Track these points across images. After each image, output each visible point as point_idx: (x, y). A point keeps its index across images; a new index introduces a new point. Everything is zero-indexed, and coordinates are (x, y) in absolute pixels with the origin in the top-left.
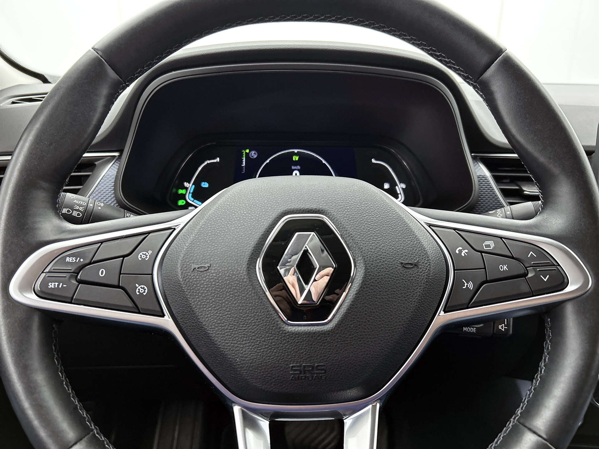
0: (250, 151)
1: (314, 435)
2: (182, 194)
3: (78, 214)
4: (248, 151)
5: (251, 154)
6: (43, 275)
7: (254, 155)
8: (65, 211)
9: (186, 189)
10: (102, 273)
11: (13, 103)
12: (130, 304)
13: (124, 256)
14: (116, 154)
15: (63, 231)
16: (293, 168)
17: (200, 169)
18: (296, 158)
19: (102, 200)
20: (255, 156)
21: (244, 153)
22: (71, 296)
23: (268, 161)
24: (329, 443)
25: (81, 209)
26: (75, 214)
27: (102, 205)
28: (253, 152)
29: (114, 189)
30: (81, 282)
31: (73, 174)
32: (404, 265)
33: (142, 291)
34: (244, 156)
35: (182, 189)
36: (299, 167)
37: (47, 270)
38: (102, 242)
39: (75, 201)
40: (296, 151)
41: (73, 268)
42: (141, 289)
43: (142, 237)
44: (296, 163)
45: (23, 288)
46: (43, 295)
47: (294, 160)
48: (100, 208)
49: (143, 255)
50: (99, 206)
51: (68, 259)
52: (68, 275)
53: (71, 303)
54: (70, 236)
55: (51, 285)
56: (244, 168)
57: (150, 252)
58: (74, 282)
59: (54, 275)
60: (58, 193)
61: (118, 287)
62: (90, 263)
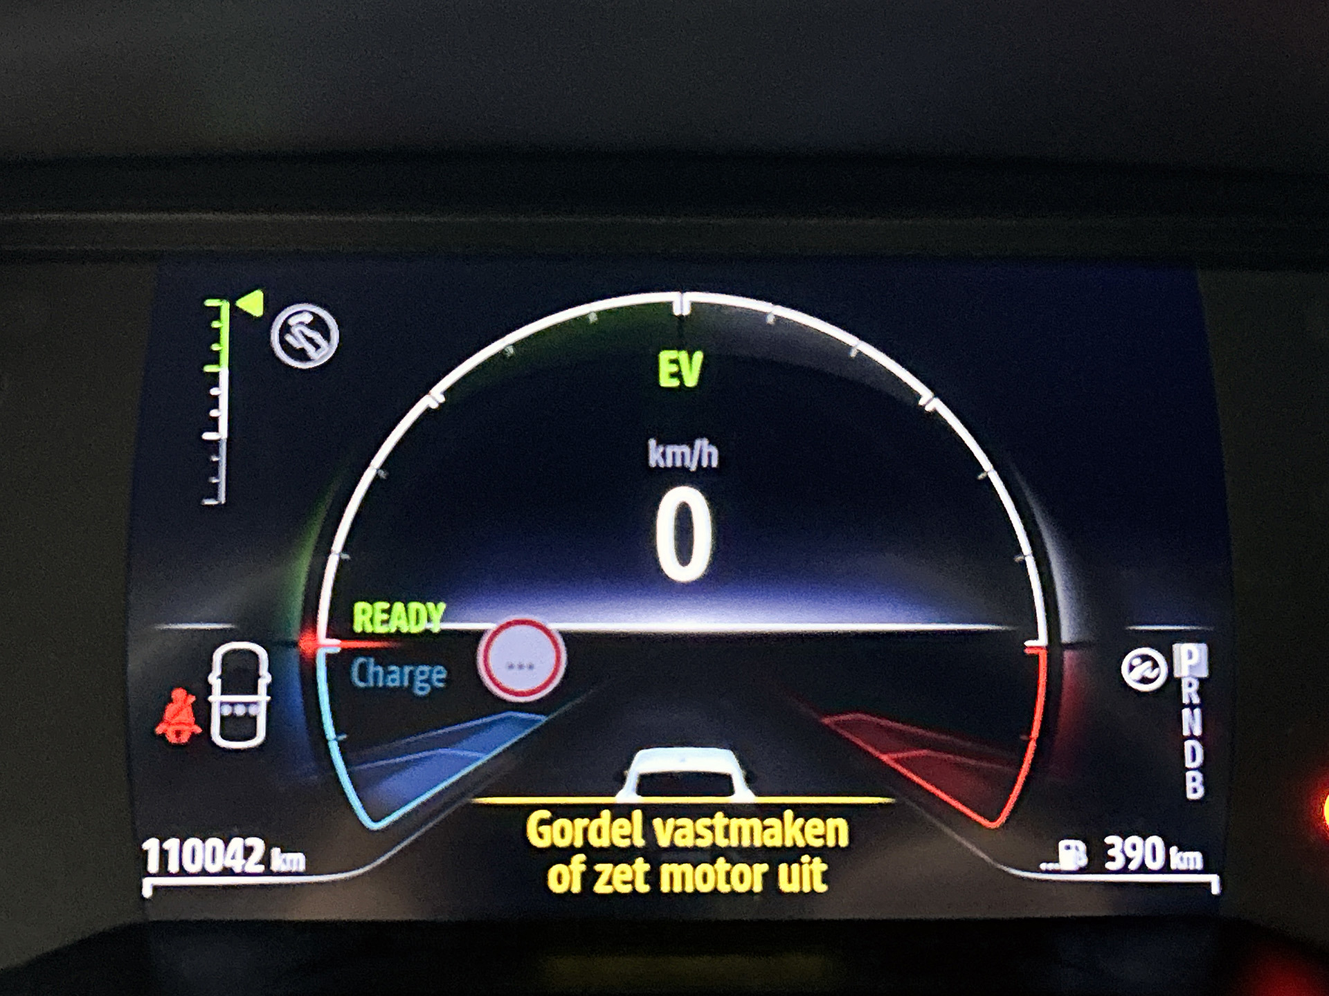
0: (273, 306)
4: (253, 303)
5: (286, 329)
16: (657, 455)
18: (679, 368)
20: (323, 353)
21: (223, 325)
23: (434, 398)
28: (300, 316)
34: (223, 347)
36: (705, 452)
40: (682, 302)
44: (680, 417)
47: (666, 381)
56: (222, 459)
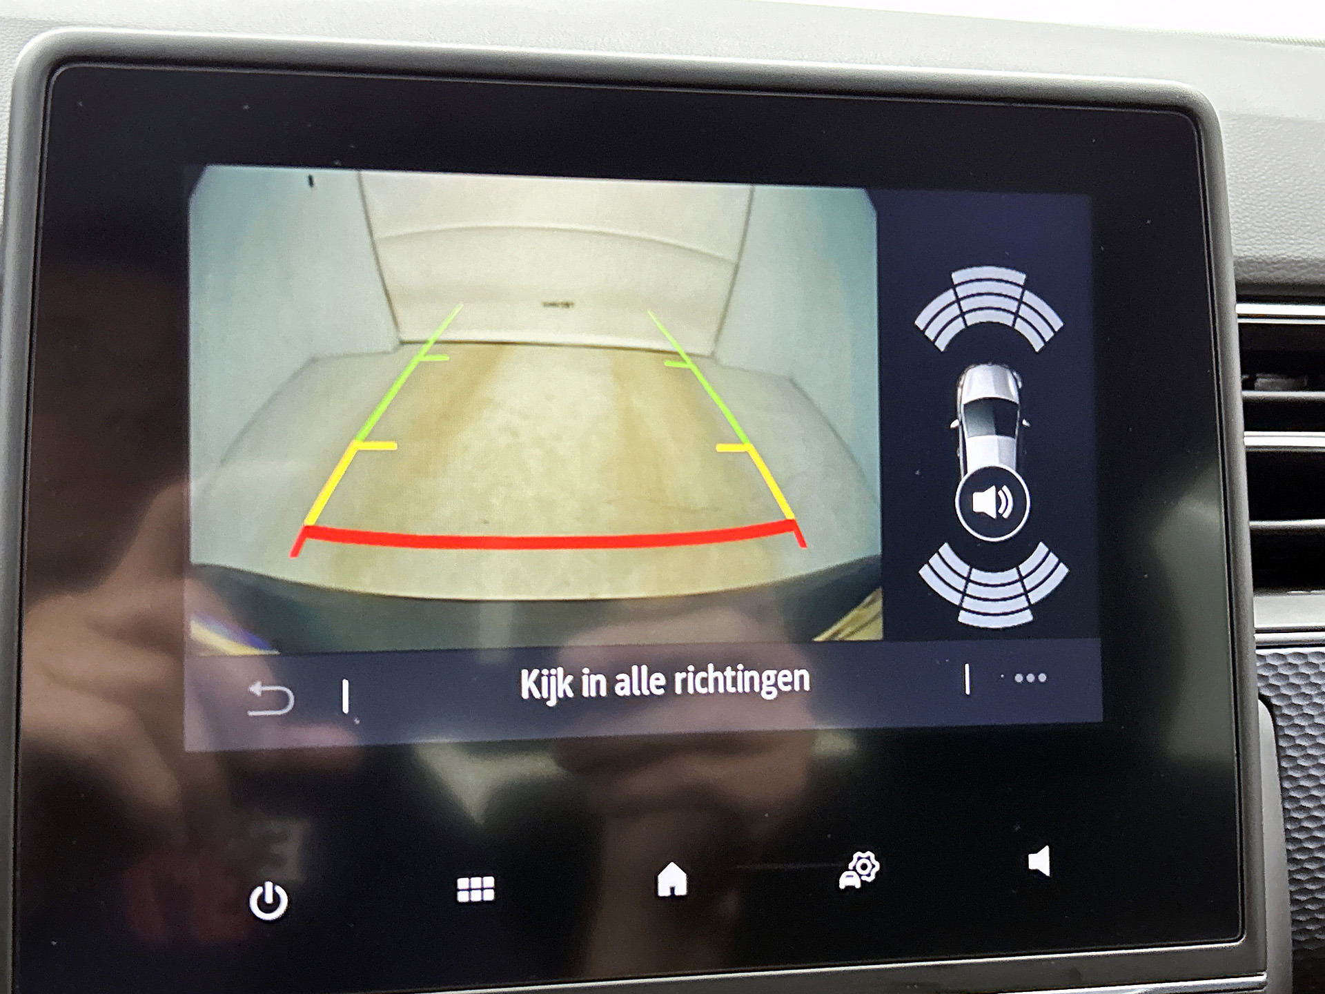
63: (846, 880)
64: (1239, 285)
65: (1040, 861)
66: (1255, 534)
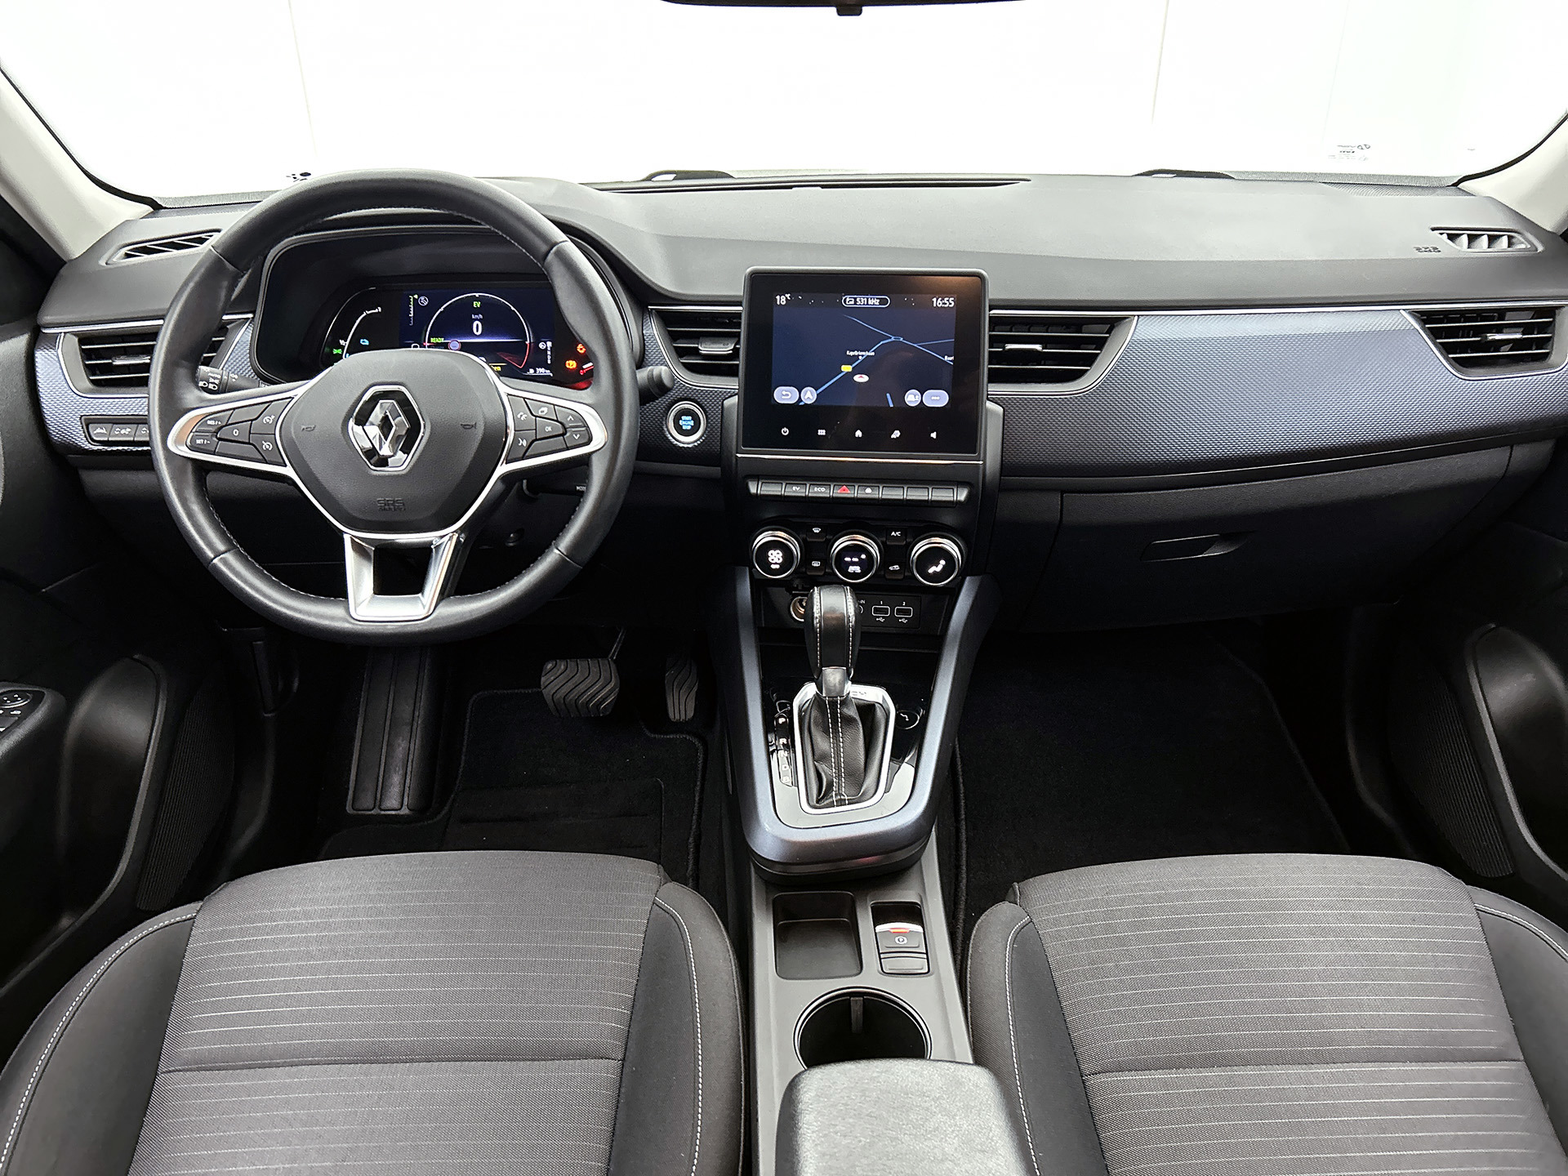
0: (419, 297)
1: (582, 687)
2: (338, 354)
3: (214, 387)
4: (416, 296)
5: (420, 301)
6: (192, 434)
7: (424, 301)
8: (201, 384)
9: (342, 347)
10: (236, 433)
11: (128, 256)
12: (260, 457)
13: (252, 420)
14: (250, 316)
15: (202, 400)
16: (473, 316)
17: (358, 322)
18: (477, 304)
19: (236, 372)
20: (424, 305)
21: (412, 300)
22: (213, 450)
23: (442, 309)
24: (604, 699)
25: (217, 382)
26: (211, 386)
27: (236, 377)
28: (422, 298)
29: (249, 353)
30: (220, 439)
31: (205, 355)
32: (464, 426)
33: (268, 447)
34: (412, 303)
35: (337, 349)
36: (480, 316)
37: (194, 430)
38: (234, 409)
39: (210, 374)
40: (477, 295)
41: (213, 429)
42: (267, 446)
43: (267, 405)
44: (477, 311)
45: (177, 442)
46: (193, 448)
47: (475, 307)
48: (234, 380)
49: (267, 419)
50: (234, 378)
51: (209, 422)
52: (210, 434)
53: (214, 454)
54: (209, 404)
55: (198, 442)
57: (273, 417)
58: (215, 439)
59: (199, 433)
60: (197, 368)
61: (249, 443)
62: (226, 425)
63: (893, 436)
64: (990, 306)
65: (934, 435)
66: (989, 369)
